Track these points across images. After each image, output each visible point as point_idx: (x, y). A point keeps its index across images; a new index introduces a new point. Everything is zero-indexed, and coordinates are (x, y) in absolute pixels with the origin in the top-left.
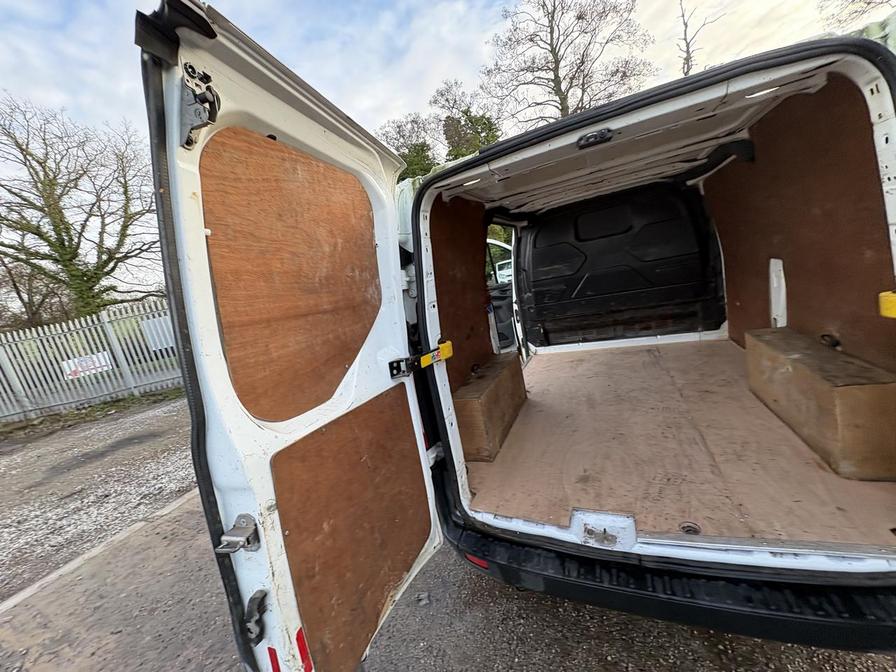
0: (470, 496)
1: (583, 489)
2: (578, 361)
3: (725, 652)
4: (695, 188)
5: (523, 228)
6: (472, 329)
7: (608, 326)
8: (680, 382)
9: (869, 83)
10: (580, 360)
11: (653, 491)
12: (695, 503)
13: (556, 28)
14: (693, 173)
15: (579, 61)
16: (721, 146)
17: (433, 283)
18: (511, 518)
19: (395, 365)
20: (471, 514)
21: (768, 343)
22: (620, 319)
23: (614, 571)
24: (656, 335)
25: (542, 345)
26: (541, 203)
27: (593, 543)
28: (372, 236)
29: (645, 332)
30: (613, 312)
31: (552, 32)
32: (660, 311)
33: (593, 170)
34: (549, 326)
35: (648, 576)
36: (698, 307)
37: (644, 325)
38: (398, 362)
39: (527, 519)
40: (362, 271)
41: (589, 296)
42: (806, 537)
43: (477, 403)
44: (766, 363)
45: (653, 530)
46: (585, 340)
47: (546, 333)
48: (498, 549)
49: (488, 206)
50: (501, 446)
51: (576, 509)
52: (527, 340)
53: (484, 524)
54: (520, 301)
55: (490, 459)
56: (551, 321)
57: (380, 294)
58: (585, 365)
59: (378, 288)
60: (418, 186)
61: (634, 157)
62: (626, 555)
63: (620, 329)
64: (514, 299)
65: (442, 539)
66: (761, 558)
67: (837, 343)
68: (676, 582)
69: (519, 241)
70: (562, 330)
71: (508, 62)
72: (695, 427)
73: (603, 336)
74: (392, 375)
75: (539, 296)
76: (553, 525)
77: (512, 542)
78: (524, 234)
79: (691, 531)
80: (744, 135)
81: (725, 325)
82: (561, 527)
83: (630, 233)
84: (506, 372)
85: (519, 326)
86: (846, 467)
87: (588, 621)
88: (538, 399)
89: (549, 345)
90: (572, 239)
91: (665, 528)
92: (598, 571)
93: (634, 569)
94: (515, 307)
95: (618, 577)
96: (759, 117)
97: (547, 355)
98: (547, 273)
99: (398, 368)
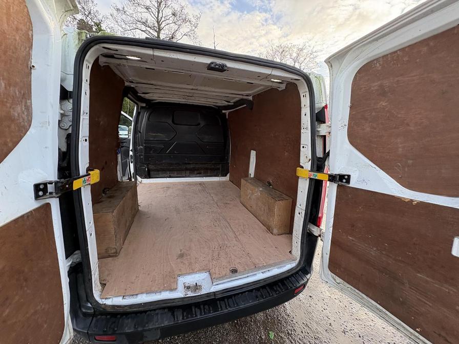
0: (100, 287)
1: (182, 262)
2: (167, 188)
3: (237, 323)
4: (225, 114)
5: (142, 107)
6: (106, 163)
7: (183, 170)
8: (216, 199)
9: (303, 93)
10: (168, 187)
11: (216, 254)
12: (233, 257)
13: (161, 11)
14: (226, 108)
15: (170, 36)
16: (242, 99)
17: (87, 122)
18: (137, 295)
19: (42, 187)
20: (100, 301)
21: (250, 183)
22: (189, 167)
23: (202, 307)
24: (203, 177)
25: (145, 177)
26: (157, 96)
27: (190, 294)
28: (29, 56)
29: (198, 175)
30: (186, 164)
31: (158, 12)
32: (206, 166)
33: (194, 88)
34: (151, 167)
35: (218, 302)
36: (220, 166)
37: (198, 172)
38: (45, 185)
39: (148, 292)
40: (10, 85)
41: (175, 154)
42: (271, 262)
43: (111, 217)
44: (249, 191)
45: (219, 276)
46: (170, 177)
47: (149, 171)
48: (126, 321)
49: (127, 84)
50: (123, 243)
51: (179, 276)
52: (136, 174)
53: (113, 306)
54: (135, 150)
55: (116, 255)
56: (153, 164)
57: (30, 115)
58: (171, 190)
59: (29, 109)
60: (84, 38)
61: (213, 90)
62: (208, 295)
63: (188, 172)
64: (131, 148)
65: (72, 334)
66: (260, 276)
67: (271, 185)
68: (230, 300)
69: (138, 114)
70: (158, 171)
71: (131, 12)
72: (226, 220)
73: (178, 176)
74: (37, 197)
75: (147, 149)
76: (167, 290)
77: (136, 313)
78: (142, 110)
79: (234, 271)
80: (251, 98)
81: (228, 175)
82: (171, 290)
83: (199, 126)
84: (129, 194)
85: (132, 165)
86: (275, 231)
87: (177, 340)
88: (146, 210)
89: (150, 178)
90: (170, 122)
91: (224, 273)
92: (194, 310)
93: (212, 301)
94: (131, 153)
95: (204, 309)
96: (259, 93)
97: (148, 184)
98: (155, 137)
99: (45, 190)
